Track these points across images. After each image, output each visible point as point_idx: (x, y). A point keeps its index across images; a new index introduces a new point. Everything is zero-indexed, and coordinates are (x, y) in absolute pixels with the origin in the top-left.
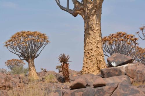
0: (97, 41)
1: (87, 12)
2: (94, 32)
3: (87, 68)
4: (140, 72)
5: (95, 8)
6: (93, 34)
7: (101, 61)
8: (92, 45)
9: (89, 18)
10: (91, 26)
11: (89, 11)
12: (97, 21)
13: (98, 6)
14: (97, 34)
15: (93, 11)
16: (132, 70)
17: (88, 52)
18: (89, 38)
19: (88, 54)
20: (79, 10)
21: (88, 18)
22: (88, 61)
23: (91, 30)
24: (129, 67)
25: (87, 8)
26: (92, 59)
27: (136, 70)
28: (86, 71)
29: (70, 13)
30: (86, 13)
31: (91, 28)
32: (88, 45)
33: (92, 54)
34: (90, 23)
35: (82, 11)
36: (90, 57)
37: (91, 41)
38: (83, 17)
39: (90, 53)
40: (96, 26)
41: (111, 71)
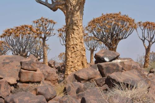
0: (81, 37)
1: (70, 7)
2: (78, 27)
3: (72, 62)
4: (136, 67)
5: (79, 5)
6: (78, 30)
7: (84, 56)
8: (76, 40)
9: (73, 14)
10: (76, 22)
11: (72, 7)
12: (80, 17)
13: (82, 3)
14: (81, 30)
15: (78, 7)
16: (128, 65)
17: (73, 47)
18: (73, 34)
19: (72, 48)
20: (61, 6)
21: (71, 13)
22: (73, 55)
23: (76, 26)
24: (125, 62)
25: (70, 4)
26: (77, 54)
27: (131, 66)
28: (71, 65)
29: (49, 8)
30: (69, 9)
31: (75, 23)
32: (72, 40)
33: (77, 49)
34: (74, 18)
35: (64, 6)
36: (74, 52)
37: (76, 37)
38: (64, 12)
39: (75, 48)
40: (80, 22)
41: (110, 66)
